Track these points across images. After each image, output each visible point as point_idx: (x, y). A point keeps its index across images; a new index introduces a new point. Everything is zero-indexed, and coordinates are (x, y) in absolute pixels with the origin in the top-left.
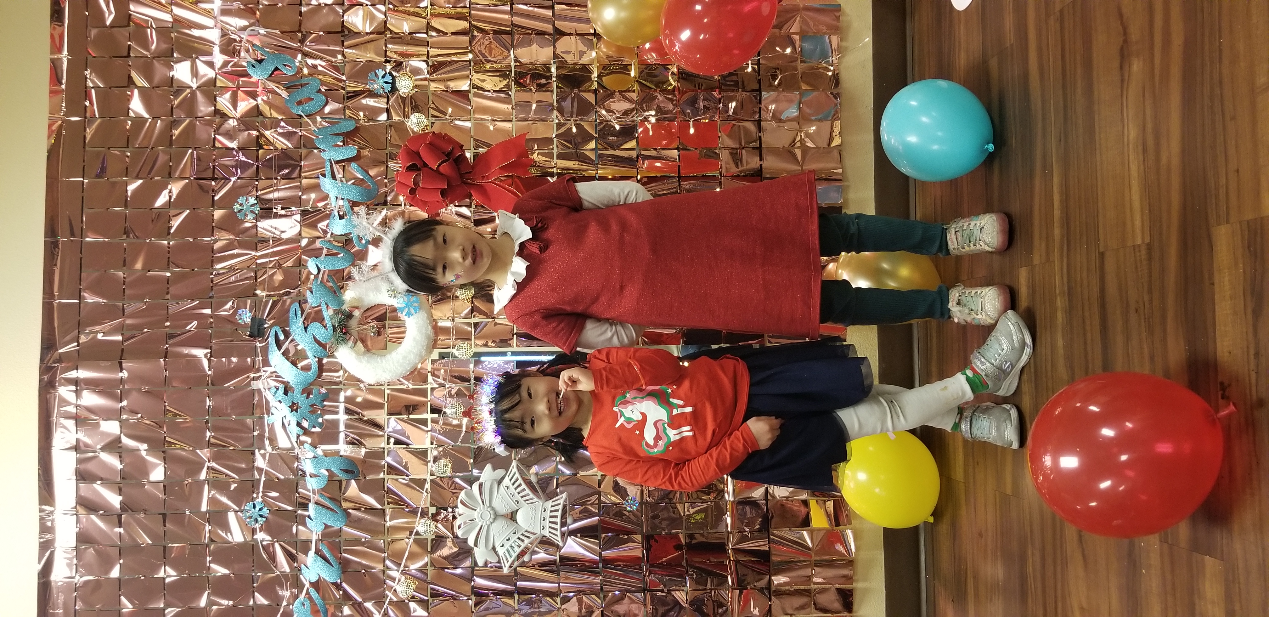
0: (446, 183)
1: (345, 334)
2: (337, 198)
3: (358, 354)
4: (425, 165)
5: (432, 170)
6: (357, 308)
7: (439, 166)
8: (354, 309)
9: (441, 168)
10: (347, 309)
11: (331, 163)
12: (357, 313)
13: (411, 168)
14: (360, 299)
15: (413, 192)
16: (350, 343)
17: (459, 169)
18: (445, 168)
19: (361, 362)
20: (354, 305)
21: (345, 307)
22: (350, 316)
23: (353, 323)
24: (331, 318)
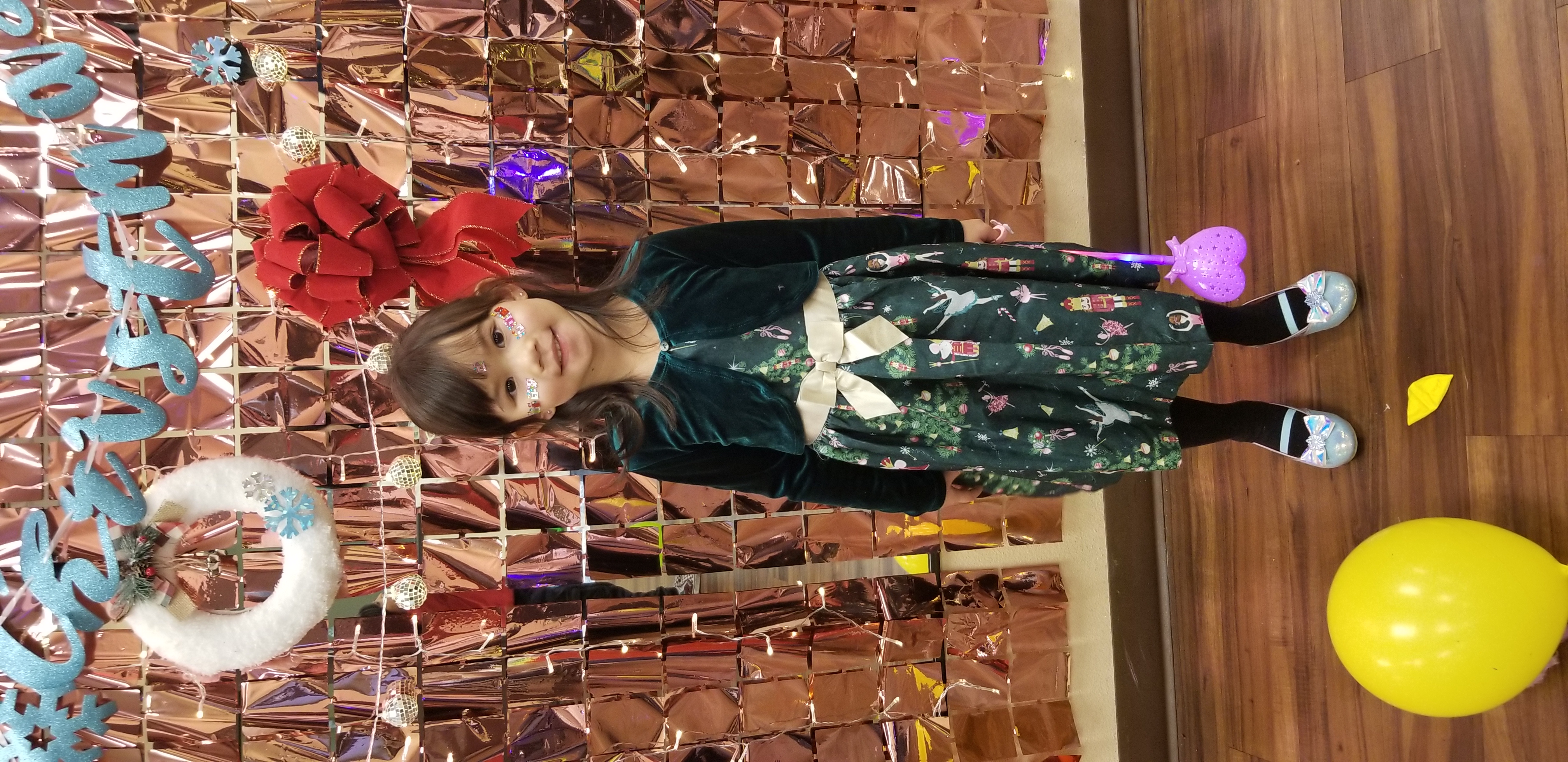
0: (370, 266)
1: (151, 578)
2: (124, 292)
3: (178, 616)
4: (324, 229)
5: (345, 240)
7: (356, 232)
8: (169, 524)
9: (361, 238)
10: (154, 527)
11: (111, 220)
12: (176, 534)
13: (296, 235)
14: (182, 502)
15: (299, 281)
16: (162, 596)
17: (394, 239)
18: (371, 236)
19: (186, 632)
20: (171, 515)
21: (150, 520)
22: (161, 539)
23: (166, 553)
24: (117, 545)
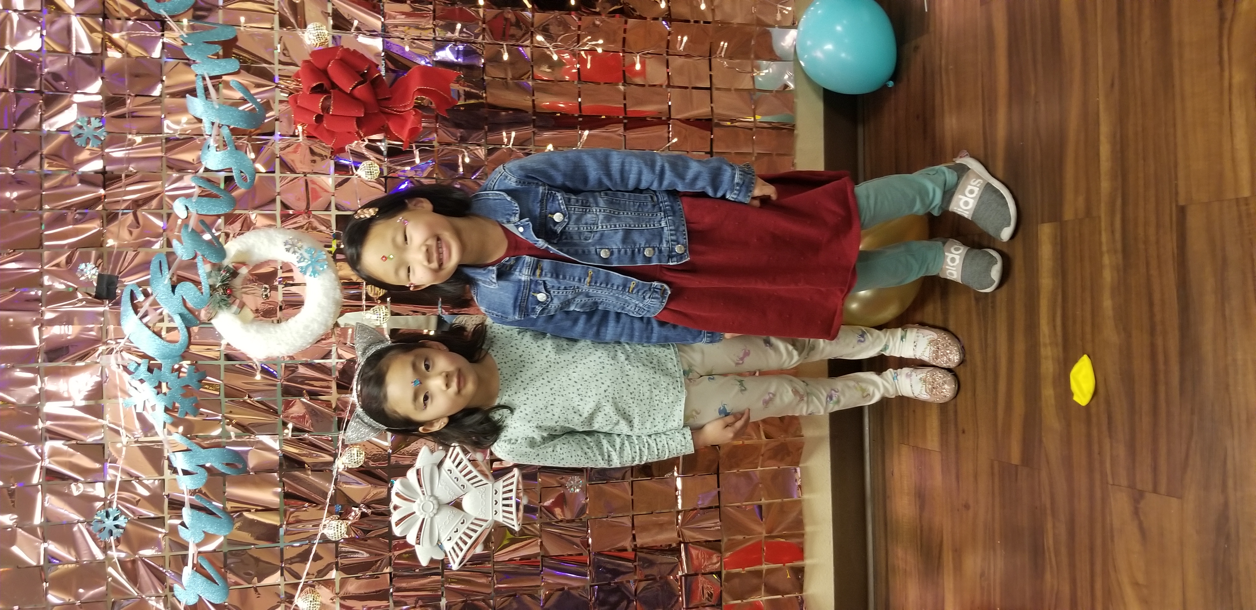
0: (363, 110)
1: (229, 296)
2: (213, 124)
3: (244, 321)
4: (334, 86)
5: (346, 93)
6: (244, 264)
7: (354, 88)
8: (239, 265)
9: (356, 93)
10: (231, 266)
11: (204, 79)
12: (244, 271)
13: (318, 90)
14: (248, 252)
15: (319, 119)
16: (235, 308)
17: (376, 94)
18: (362, 92)
19: (248, 331)
20: (240, 260)
21: (227, 262)
22: (234, 274)
23: (237, 282)
24: (209, 275)
